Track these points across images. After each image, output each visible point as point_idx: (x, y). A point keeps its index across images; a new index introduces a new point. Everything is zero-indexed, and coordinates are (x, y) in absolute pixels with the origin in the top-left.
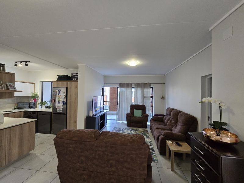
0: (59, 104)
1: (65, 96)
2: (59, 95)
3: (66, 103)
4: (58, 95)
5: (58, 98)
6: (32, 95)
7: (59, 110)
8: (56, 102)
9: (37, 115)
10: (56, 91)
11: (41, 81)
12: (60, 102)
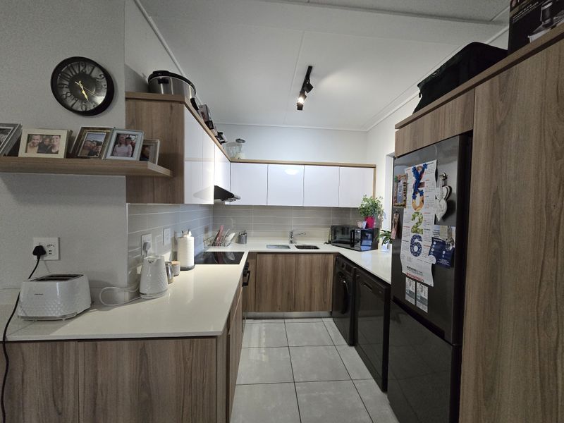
0: (417, 254)
2: (418, 195)
5: (412, 217)
6: (362, 205)
7: (414, 291)
8: (403, 238)
9: (354, 278)
10: (406, 176)
11: (389, 155)
12: (420, 242)
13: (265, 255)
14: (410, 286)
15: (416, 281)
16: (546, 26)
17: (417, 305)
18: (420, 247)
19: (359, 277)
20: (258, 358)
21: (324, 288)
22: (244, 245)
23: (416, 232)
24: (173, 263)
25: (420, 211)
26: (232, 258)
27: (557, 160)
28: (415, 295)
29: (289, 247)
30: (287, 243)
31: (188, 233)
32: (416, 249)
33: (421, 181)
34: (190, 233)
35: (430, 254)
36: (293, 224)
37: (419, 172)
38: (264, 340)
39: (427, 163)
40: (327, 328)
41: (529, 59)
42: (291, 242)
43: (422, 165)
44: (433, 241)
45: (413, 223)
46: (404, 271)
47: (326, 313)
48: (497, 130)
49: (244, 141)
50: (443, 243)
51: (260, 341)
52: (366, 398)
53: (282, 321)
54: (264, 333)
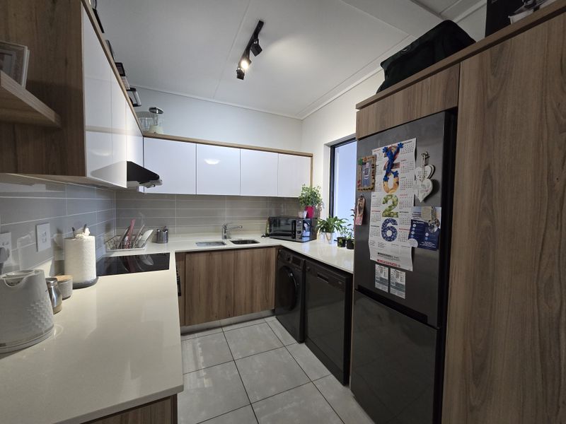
0: (390, 239)
1: (435, 183)
2: (391, 177)
3: (444, 241)
4: (386, 179)
5: (383, 200)
6: (302, 194)
7: (387, 278)
8: (371, 223)
9: (304, 271)
10: (375, 158)
11: (327, 145)
12: (394, 226)
13: (196, 255)
14: (381, 273)
15: (390, 267)
16: (528, 7)
17: (391, 292)
18: (394, 231)
19: (309, 270)
20: (199, 385)
21: (264, 284)
22: (166, 244)
23: (389, 215)
24: (60, 278)
25: (394, 194)
26: (150, 263)
27: (560, 133)
28: (388, 282)
29: (223, 244)
30: (220, 239)
31: (84, 231)
32: (389, 233)
33: (395, 162)
34: (87, 230)
35: (409, 238)
36: (226, 216)
37: (393, 152)
38: (201, 359)
39: (402, 142)
40: (271, 329)
41: (527, 32)
42: (225, 237)
43: (396, 145)
44: (412, 224)
45: (386, 206)
46: (373, 257)
47: (268, 312)
48: (488, 106)
49: (161, 112)
50: (426, 224)
51: (196, 363)
52: (331, 397)
53: (220, 330)
54: (200, 350)
